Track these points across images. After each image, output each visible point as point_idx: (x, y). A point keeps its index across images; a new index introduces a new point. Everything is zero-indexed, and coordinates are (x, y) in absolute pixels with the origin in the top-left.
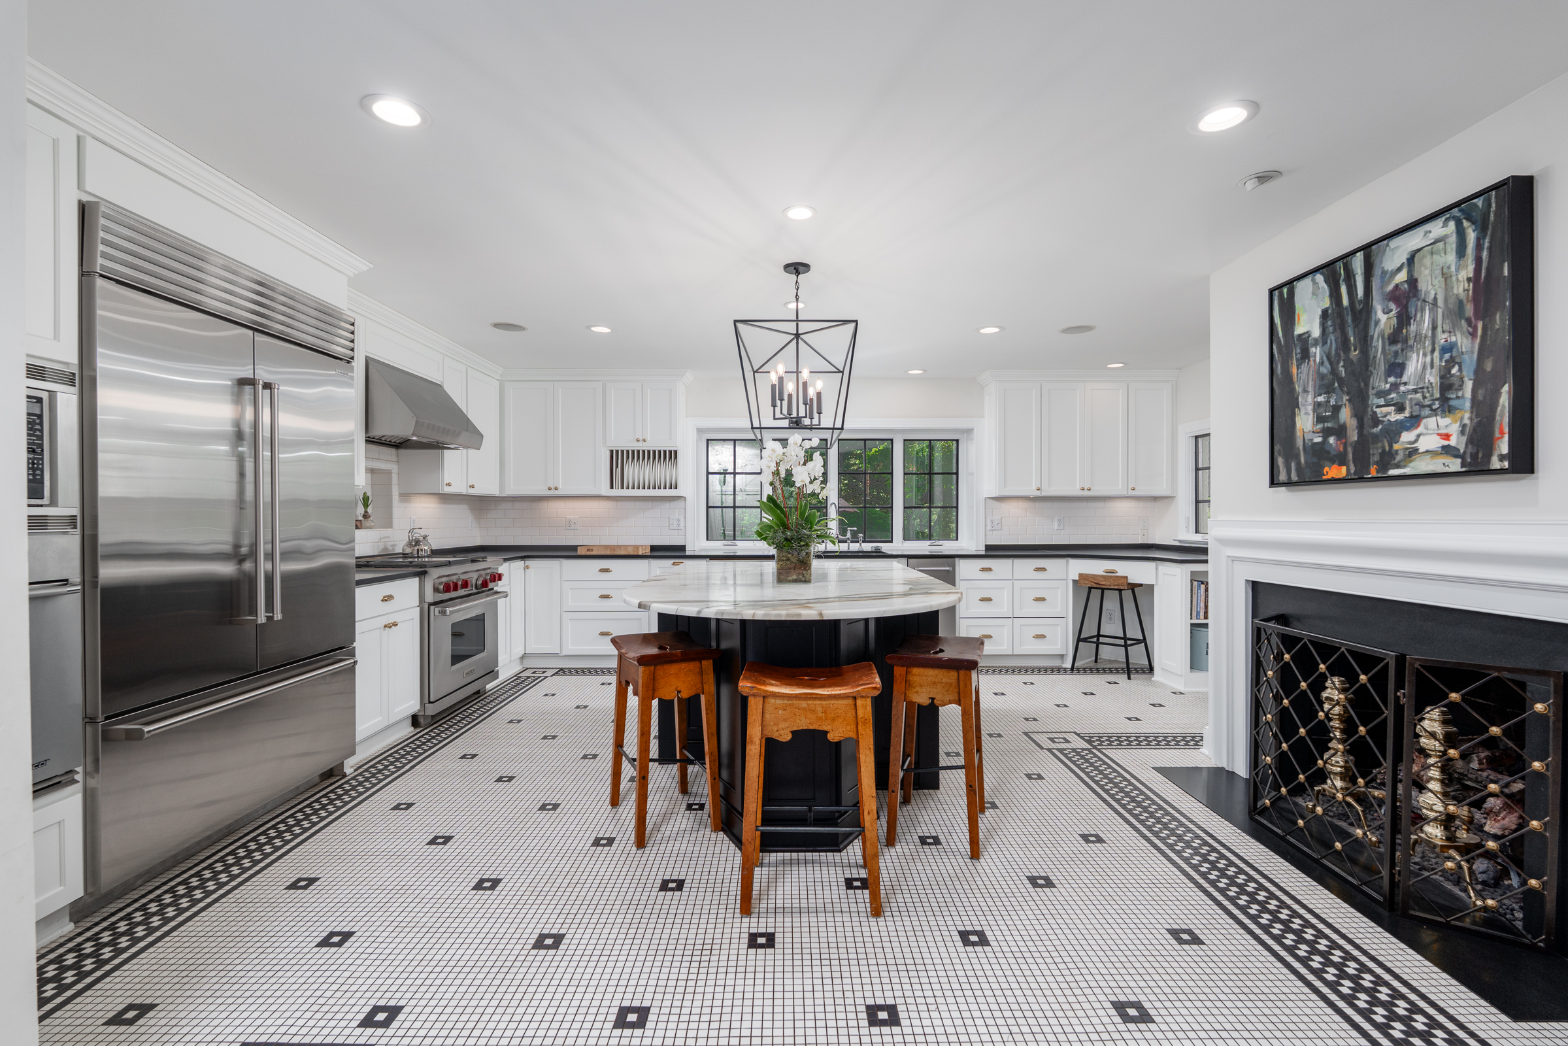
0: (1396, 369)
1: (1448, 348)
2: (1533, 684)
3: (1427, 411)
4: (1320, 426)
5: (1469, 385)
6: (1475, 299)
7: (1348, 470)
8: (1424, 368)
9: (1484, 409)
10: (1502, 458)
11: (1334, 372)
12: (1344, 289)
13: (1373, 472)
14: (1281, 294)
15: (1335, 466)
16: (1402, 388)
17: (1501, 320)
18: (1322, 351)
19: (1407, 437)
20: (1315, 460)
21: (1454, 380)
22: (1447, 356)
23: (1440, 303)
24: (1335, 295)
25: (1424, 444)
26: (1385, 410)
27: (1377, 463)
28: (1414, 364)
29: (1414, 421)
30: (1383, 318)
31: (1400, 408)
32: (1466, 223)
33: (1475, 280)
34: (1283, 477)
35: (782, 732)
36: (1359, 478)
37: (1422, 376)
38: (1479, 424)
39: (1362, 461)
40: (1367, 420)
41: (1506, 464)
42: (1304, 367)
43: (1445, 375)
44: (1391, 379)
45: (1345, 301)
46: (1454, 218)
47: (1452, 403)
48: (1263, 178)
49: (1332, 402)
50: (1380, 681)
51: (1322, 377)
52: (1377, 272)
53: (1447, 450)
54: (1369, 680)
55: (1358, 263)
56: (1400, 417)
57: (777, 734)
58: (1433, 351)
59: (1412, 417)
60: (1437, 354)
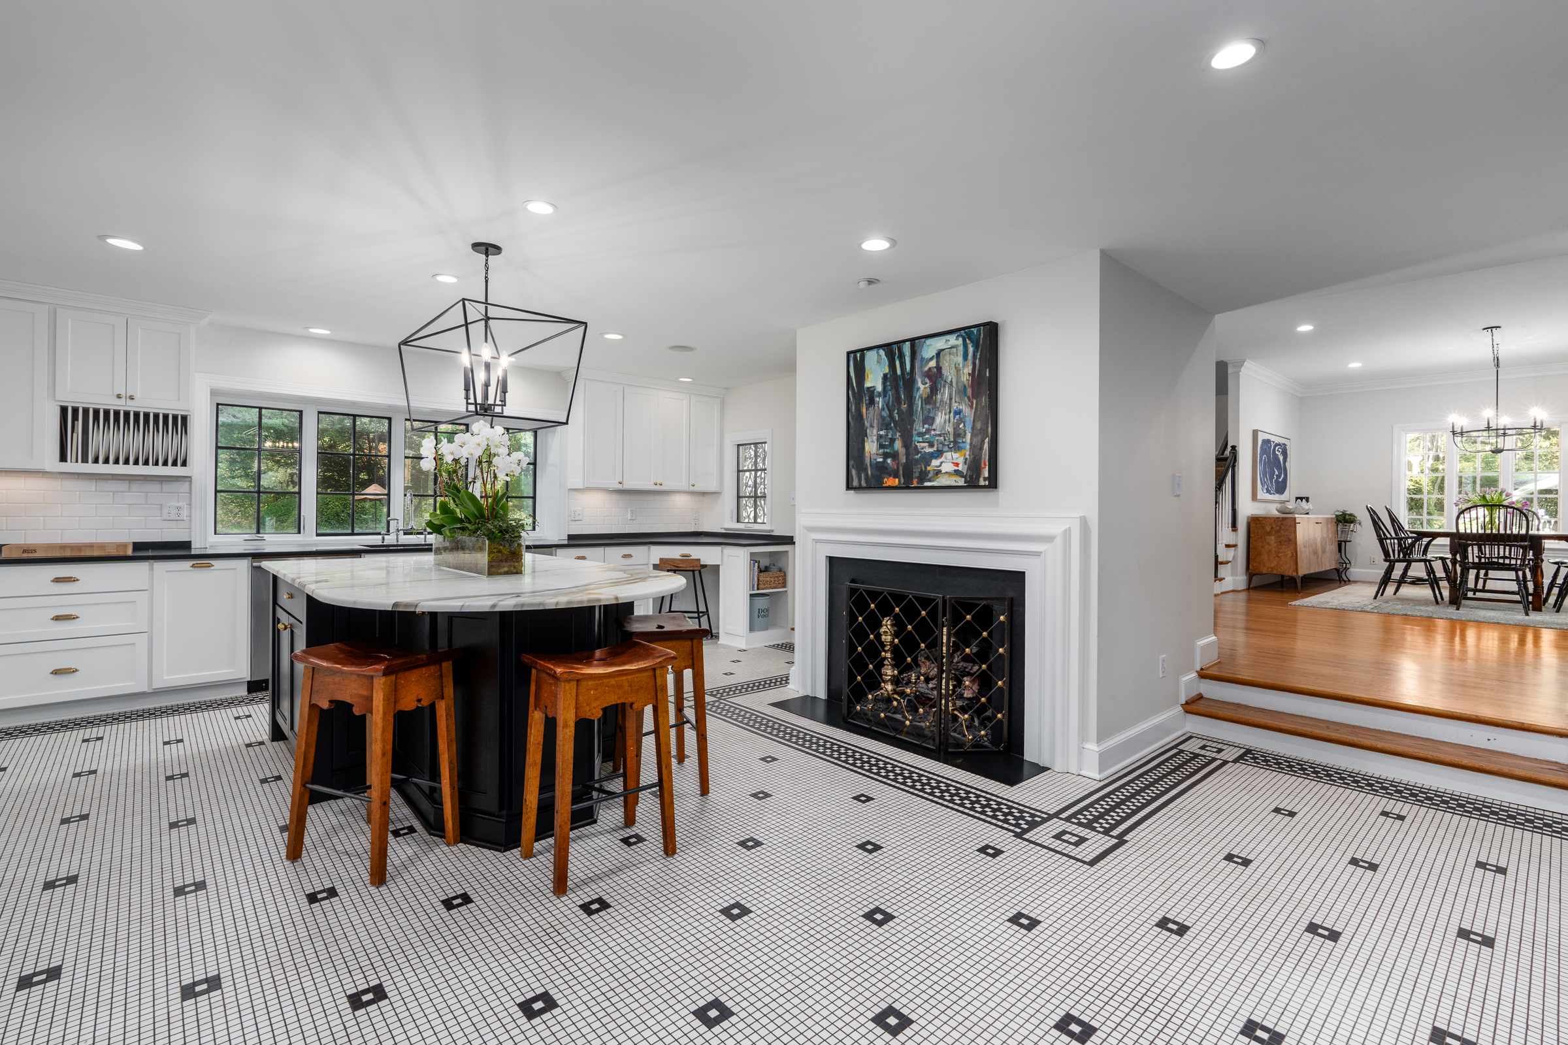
0: (929, 420)
1: (958, 412)
2: (997, 607)
3: (946, 449)
4: (881, 451)
5: (969, 436)
6: (972, 386)
7: (899, 481)
8: (945, 422)
9: (976, 450)
10: (985, 479)
11: (891, 416)
12: (898, 363)
13: (915, 484)
14: (855, 357)
15: (891, 478)
16: (933, 433)
17: (984, 400)
18: (884, 401)
19: (935, 463)
20: (878, 473)
21: (962, 432)
22: (957, 417)
23: (954, 384)
24: (892, 365)
25: (945, 468)
26: (922, 444)
27: (917, 478)
28: (940, 419)
29: (939, 454)
30: (922, 387)
31: (931, 445)
32: (968, 341)
33: (972, 375)
34: (855, 483)
35: (594, 711)
36: (906, 487)
37: (943, 427)
38: (974, 458)
39: (908, 475)
40: (912, 450)
41: (987, 483)
42: (871, 409)
43: (956, 428)
44: (926, 426)
45: (899, 372)
46: (962, 336)
47: (961, 445)
48: (870, 282)
49: (890, 436)
50: (933, 614)
51: (883, 418)
52: (918, 357)
53: (957, 473)
54: (927, 614)
55: (907, 348)
56: (931, 450)
57: (589, 714)
58: (950, 412)
59: (938, 451)
60: (952, 414)
